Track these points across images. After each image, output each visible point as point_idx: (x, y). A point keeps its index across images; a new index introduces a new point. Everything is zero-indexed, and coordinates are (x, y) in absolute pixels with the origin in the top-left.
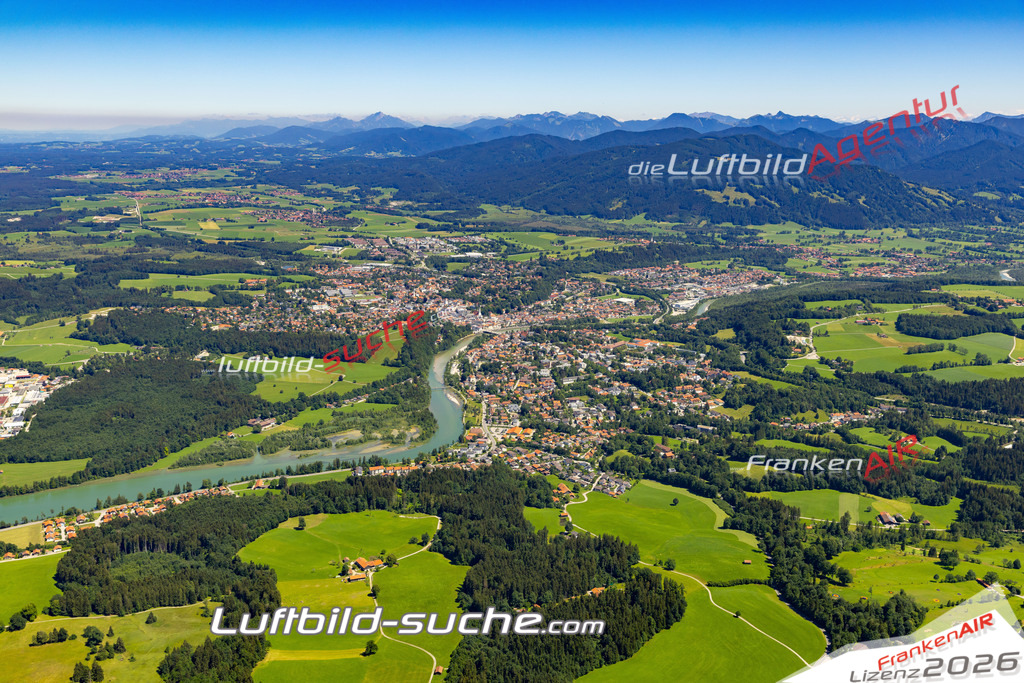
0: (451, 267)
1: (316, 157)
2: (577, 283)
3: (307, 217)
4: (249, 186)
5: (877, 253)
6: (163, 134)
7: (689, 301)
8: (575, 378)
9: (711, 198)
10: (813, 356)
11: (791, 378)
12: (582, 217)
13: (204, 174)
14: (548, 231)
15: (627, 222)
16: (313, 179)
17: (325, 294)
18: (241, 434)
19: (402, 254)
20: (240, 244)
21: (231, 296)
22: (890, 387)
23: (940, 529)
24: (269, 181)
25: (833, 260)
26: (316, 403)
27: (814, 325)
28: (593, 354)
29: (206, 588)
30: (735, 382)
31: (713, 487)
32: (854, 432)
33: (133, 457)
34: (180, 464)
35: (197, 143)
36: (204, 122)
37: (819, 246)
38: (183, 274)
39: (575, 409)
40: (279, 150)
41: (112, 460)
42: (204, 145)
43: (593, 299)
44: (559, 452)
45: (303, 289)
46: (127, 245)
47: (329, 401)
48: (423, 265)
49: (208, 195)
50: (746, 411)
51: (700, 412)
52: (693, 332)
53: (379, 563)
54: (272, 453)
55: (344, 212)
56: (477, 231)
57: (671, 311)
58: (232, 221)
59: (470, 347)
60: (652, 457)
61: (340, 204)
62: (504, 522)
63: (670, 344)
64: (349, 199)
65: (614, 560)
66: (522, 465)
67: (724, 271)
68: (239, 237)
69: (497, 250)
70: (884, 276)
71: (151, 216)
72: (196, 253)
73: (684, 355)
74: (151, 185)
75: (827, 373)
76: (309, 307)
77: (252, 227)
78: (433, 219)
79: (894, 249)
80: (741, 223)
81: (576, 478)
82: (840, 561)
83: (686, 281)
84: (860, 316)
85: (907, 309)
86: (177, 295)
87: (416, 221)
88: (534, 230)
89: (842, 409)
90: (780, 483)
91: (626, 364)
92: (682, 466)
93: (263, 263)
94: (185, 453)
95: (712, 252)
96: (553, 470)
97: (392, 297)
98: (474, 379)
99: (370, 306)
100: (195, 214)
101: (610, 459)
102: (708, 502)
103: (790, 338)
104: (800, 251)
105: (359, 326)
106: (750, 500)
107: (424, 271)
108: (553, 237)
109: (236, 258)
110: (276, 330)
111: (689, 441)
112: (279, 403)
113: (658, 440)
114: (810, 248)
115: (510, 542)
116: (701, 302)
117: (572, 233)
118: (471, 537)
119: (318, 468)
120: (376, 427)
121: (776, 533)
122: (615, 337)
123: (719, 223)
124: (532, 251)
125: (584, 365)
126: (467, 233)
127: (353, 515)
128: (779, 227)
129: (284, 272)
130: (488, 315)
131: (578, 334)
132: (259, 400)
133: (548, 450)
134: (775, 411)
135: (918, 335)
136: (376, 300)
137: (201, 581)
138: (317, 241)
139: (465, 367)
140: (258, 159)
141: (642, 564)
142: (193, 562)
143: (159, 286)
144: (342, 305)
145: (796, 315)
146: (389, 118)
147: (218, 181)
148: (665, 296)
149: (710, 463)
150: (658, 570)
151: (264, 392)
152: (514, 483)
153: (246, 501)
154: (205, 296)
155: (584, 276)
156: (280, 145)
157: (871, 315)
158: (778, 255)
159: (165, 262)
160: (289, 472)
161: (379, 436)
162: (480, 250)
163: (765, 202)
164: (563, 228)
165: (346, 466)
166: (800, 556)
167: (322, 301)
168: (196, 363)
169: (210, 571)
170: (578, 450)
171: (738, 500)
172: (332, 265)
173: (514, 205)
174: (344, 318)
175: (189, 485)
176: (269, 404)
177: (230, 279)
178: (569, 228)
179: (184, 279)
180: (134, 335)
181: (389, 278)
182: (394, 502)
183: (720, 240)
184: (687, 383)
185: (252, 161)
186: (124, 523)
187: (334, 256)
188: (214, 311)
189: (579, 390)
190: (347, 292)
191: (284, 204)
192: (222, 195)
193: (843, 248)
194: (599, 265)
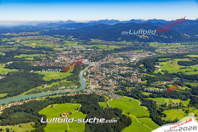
0: (84, 52)
1: (56, 29)
3: (54, 42)
4: (42, 36)
5: (174, 48)
6: (24, 25)
7: (135, 58)
8: (110, 75)
9: (139, 37)
10: (160, 70)
11: (155, 74)
12: (112, 41)
13: (33, 33)
14: (105, 44)
15: (122, 42)
16: (56, 34)
17: (58, 58)
18: (40, 88)
19: (74, 50)
20: (40, 48)
21: (38, 59)
22: (176, 76)
23: (186, 105)
24: (46, 34)
25: (165, 50)
26: (56, 81)
27: (160, 63)
28: (114, 70)
29: (32, 120)
30: (143, 75)
31: (138, 97)
32: (168, 85)
33: (17, 93)
34: (27, 94)
37: (162, 47)
39: (110, 81)
40: (49, 28)
41: (12, 93)
42: (32, 27)
43: (114, 58)
44: (106, 90)
45: (53, 57)
46: (16, 48)
47: (58, 80)
48: (79, 52)
49: (33, 38)
50: (146, 81)
51: (136, 82)
52: (135, 65)
53: (68, 114)
54: (46, 91)
55: (62, 41)
56: (90, 45)
57: (131, 61)
58: (38, 43)
59: (88, 69)
60: (126, 91)
61: (61, 39)
62: (94, 105)
63: (130, 68)
64: (63, 38)
65: (117, 112)
66: (99, 93)
67: (142, 52)
68: (40, 46)
69: (94, 48)
70: (176, 53)
71: (21, 42)
72: (31, 50)
73: (133, 70)
75: (163, 73)
76: (54, 61)
77: (43, 44)
78: (81, 42)
79: (178, 47)
80: (146, 42)
81: (110, 96)
82: (164, 112)
83: (134, 55)
84: (170, 61)
85: (180, 60)
86: (26, 59)
87: (77, 43)
88: (102, 44)
89: (166, 81)
90: (152, 96)
91: (121, 72)
92: (132, 93)
93: (45, 52)
94: (28, 92)
95: (139, 48)
96: (105, 94)
97: (72, 59)
98: (89, 76)
99: (67, 60)
100: (31, 42)
101: (117, 92)
102: (137, 100)
103: (155, 66)
104: (158, 48)
105: (65, 65)
106: (146, 100)
107: (79, 53)
108: (106, 46)
109: (39, 51)
110: (47, 66)
111: (134, 88)
112: (48, 81)
113: (127, 88)
114: (160, 47)
115: (96, 109)
116: (137, 59)
117: (110, 45)
118: (87, 108)
119: (56, 94)
120: (68, 86)
121: (151, 106)
122: (119, 66)
123: (141, 42)
124: (102, 49)
125: (112, 72)
126: (88, 45)
127: (63, 104)
128: (154, 43)
129: (49, 54)
130: (92, 62)
131: (111, 66)
132: (43, 80)
133: (104, 90)
134: (152, 81)
135: (182, 65)
136: (69, 59)
137: (31, 118)
138: (56, 47)
139: (87, 73)
141: (123, 113)
142: (29, 114)
143: (23, 57)
144: (61, 60)
145: (157, 61)
146: (72, 21)
147: (35, 35)
148: (129, 58)
149: (138, 92)
150: (127, 114)
151: (45, 79)
152: (97, 97)
153: (40, 101)
154: (32, 59)
155: (112, 54)
156: (49, 27)
157: (172, 61)
158: (153, 49)
159: (24, 52)
160: (50, 95)
161: (69, 88)
162: (91, 49)
163: (151, 38)
164: (108, 44)
165: (62, 94)
166: (156, 111)
167: (57, 60)
168: (30, 73)
169: (33, 116)
170: (110, 90)
171: (143, 100)
172: (59, 52)
173: (98, 39)
174: (62, 63)
175: (29, 98)
176: (46, 81)
177: (38, 55)
178: (109, 44)
179: (28, 55)
180: (17, 67)
181: (71, 55)
182: (72, 101)
183: (141, 46)
184: (133, 76)
185: (43, 30)
186: (15, 106)
187: (60, 50)
188: (34, 62)
189: (111, 78)
190: (62, 58)
191: (49, 39)
192: (36, 38)
193: (167, 47)
194: (115, 51)
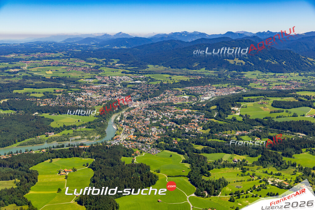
0: (129, 86)
1: (95, 48)
2: (171, 91)
3: (85, 69)
4: (67, 59)
5: (284, 81)
6: (42, 40)
7: (208, 97)
8: (157, 121)
9: (229, 62)
10: (238, 114)
13: (53, 55)
14: (167, 74)
15: (198, 71)
16: (90, 56)
17: (82, 95)
18: (41, 137)
19: (113, 82)
20: (58, 79)
21: (50, 95)
22: (259, 123)
24: (75, 57)
26: (68, 128)
27: (243, 104)
28: (166, 114)
31: (184, 151)
32: (242, 137)
34: (20, 145)
35: (53, 44)
36: (58, 36)
37: (264, 79)
38: (35, 88)
39: (153, 130)
40: (82, 46)
42: (56, 44)
43: (175, 96)
44: (142, 142)
45: (75, 93)
46: (19, 79)
47: (73, 128)
48: (119, 86)
49: (52, 62)
50: (208, 131)
51: (194, 131)
52: (203, 107)
53: (71, 170)
54: (50, 142)
55: (98, 67)
56: (142, 74)
57: (200, 100)
58: (58, 71)
59: (126, 111)
61: (98, 65)
63: (194, 111)
64: (101, 63)
66: (128, 146)
67: (225, 87)
68: (58, 76)
69: (147, 80)
71: (30, 69)
72: (43, 81)
73: (197, 114)
74: (33, 59)
75: (240, 119)
76: (75, 99)
77: (64, 73)
78: (129, 70)
79: (290, 80)
80: (239, 71)
81: (144, 149)
83: (210, 91)
84: (261, 101)
85: (279, 99)
86: (32, 95)
87: (122, 71)
88: (162, 74)
89: (241, 130)
90: (207, 151)
91: (176, 117)
92: (178, 146)
93: (64, 85)
94: (22, 142)
95: (223, 81)
96: (137, 147)
97: (105, 96)
98: (123, 121)
99: (97, 98)
103: (233, 108)
104: (256, 81)
105: (90, 105)
107: (119, 87)
108: (168, 76)
109: (55, 83)
110: (62, 105)
112: (56, 128)
113: (174, 139)
115: (112, 165)
116: (212, 97)
117: (176, 74)
119: (63, 146)
120: (86, 135)
122: (176, 108)
123: (231, 71)
124: (159, 81)
125: (161, 117)
126: (138, 75)
127: (68, 159)
128: (253, 73)
129: (70, 88)
130: (136, 102)
131: (164, 107)
132: (50, 127)
133: (139, 142)
134: (217, 130)
136: (99, 97)
137: (15, 174)
138: (85, 77)
139: (122, 117)
140: (74, 49)
141: (151, 171)
142: (15, 170)
143: (26, 92)
144: (87, 98)
146: (125, 34)
147: (57, 57)
148: (200, 96)
151: (53, 125)
154: (42, 95)
155: (174, 89)
156: (83, 44)
157: (265, 101)
158: (247, 82)
159: (31, 84)
160: (53, 147)
161: (86, 138)
162: (141, 80)
163: (249, 64)
164: (173, 73)
165: (72, 146)
167: (80, 97)
170: (148, 142)
172: (87, 85)
173: (159, 65)
174: (86, 102)
175: (21, 151)
176: (53, 128)
177: (51, 90)
179: (35, 90)
180: (14, 107)
181: (105, 90)
182: (82, 155)
183: (229, 77)
184: (193, 122)
185: (72, 50)
187: (89, 82)
188: (43, 100)
189: (156, 125)
190: (90, 94)
191: (78, 65)
192: (57, 62)
193: (273, 79)
194: (181, 85)
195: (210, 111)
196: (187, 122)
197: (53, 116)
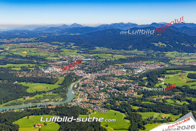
0: (82, 62)
1: (57, 35)
2: (113, 66)
4: (37, 43)
6: (19, 29)
7: (140, 70)
8: (104, 88)
10: (163, 83)
12: (121, 50)
13: (27, 40)
14: (110, 53)
16: (54, 41)
19: (71, 59)
20: (31, 57)
21: (25, 69)
22: (178, 90)
23: (174, 120)
24: (43, 41)
25: (182, 61)
26: (40, 93)
28: (110, 83)
30: (142, 89)
32: (166, 100)
34: (5, 106)
35: (27, 31)
36: (30, 26)
38: (15, 64)
39: (101, 95)
40: (48, 33)
42: (29, 32)
43: (116, 70)
44: (93, 104)
46: (3, 57)
47: (43, 93)
49: (26, 45)
50: (142, 95)
51: (131, 96)
54: (27, 103)
56: (92, 54)
57: (135, 73)
58: (31, 51)
59: (81, 81)
61: (59, 47)
63: (130, 81)
64: (62, 46)
66: (84, 107)
67: (152, 63)
68: (31, 55)
69: (95, 58)
71: (11, 50)
72: (20, 59)
74: (13, 42)
76: (44, 72)
77: (35, 53)
78: (82, 51)
80: (162, 51)
81: (95, 109)
83: (142, 66)
86: (13, 69)
87: (77, 51)
88: (106, 53)
90: (141, 110)
91: (118, 85)
92: (120, 107)
93: (36, 61)
95: (151, 59)
98: (79, 88)
108: (111, 55)
109: (29, 60)
112: (31, 93)
116: (143, 71)
117: (116, 54)
120: (53, 98)
122: (118, 79)
123: (156, 51)
124: (104, 58)
125: (107, 85)
126: (89, 54)
129: (40, 63)
130: (88, 74)
131: (109, 78)
132: (26, 92)
133: (91, 103)
134: (148, 95)
138: (50, 56)
139: (78, 85)
140: (42, 36)
147: (30, 41)
148: (134, 70)
149: (127, 106)
151: (28, 91)
154: (20, 69)
155: (116, 64)
156: (48, 32)
157: (182, 74)
159: (12, 61)
160: (29, 107)
161: (53, 100)
162: (91, 58)
163: (169, 46)
165: (43, 106)
168: (14, 84)
172: (52, 62)
173: (104, 47)
175: (6, 110)
176: (28, 93)
177: (26, 65)
179: (15, 65)
180: (0, 78)
181: (66, 65)
184: (130, 89)
185: (40, 36)
187: (54, 60)
189: (103, 91)
191: (45, 47)
192: (30, 45)
193: (187, 58)
194: (120, 62)
195: (142, 81)
196: (126, 89)
197: (28, 84)
